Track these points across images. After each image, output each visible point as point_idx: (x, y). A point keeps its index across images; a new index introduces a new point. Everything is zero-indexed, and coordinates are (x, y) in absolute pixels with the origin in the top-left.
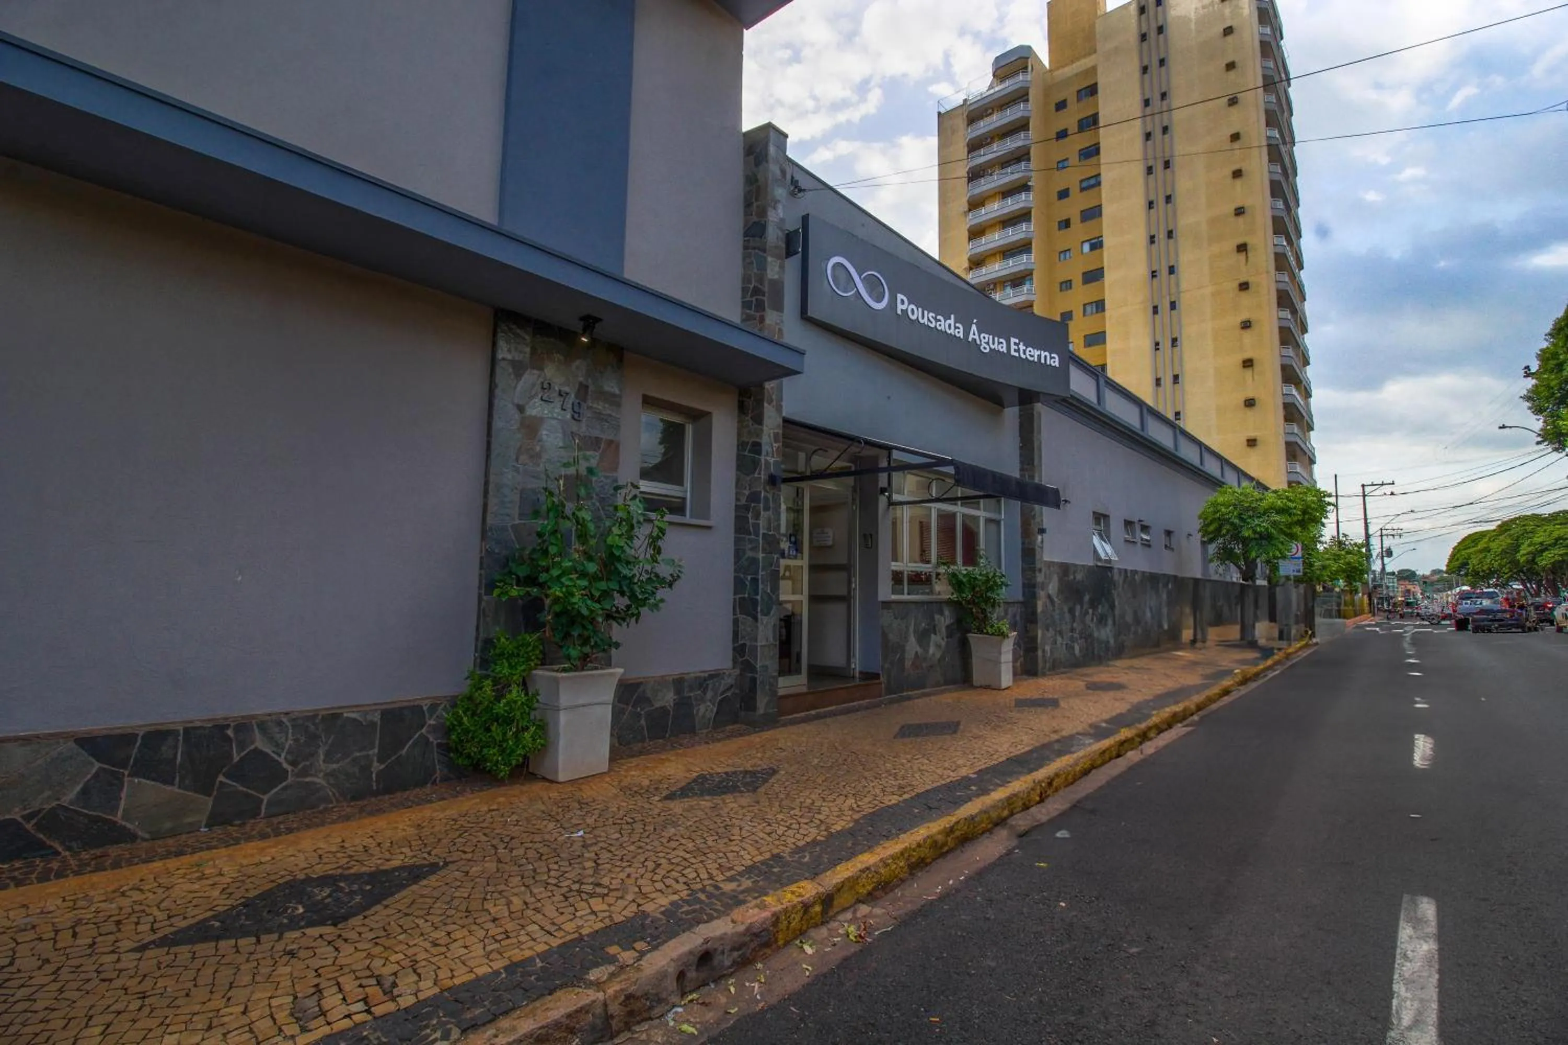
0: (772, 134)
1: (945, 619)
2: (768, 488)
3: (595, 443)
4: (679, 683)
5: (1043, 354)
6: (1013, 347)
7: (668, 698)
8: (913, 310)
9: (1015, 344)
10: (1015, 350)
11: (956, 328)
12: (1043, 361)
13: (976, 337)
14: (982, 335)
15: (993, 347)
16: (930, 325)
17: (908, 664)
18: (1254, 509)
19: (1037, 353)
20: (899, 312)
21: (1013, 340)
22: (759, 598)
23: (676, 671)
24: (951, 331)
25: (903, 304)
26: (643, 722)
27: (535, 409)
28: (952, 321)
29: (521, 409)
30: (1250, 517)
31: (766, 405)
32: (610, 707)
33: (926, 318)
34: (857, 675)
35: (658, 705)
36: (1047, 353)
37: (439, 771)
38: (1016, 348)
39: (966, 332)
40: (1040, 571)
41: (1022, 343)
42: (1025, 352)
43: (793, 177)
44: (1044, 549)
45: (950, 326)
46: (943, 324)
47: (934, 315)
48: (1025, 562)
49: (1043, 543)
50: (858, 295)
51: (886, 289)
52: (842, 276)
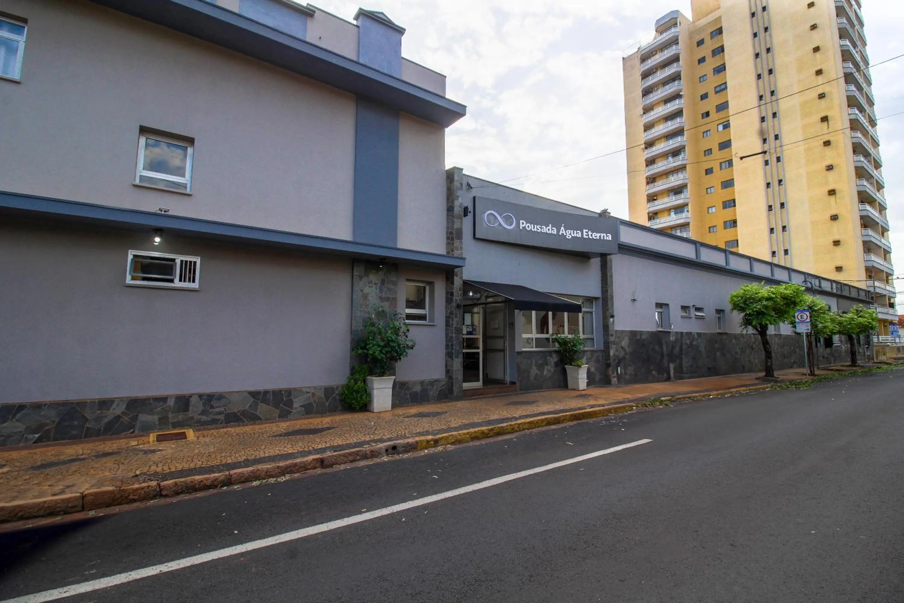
0: (456, 171)
1: (554, 359)
2: (457, 309)
3: (388, 299)
4: (422, 383)
5: (602, 235)
6: (585, 234)
7: (418, 388)
8: (528, 227)
9: (586, 232)
10: (586, 235)
11: (552, 230)
12: (602, 238)
13: (564, 232)
14: (567, 231)
15: (573, 235)
16: (538, 231)
17: (532, 378)
18: (753, 299)
19: (598, 235)
20: (521, 228)
21: (585, 231)
22: (454, 351)
23: (422, 379)
24: (550, 232)
25: (523, 224)
26: (408, 396)
27: (367, 290)
28: (550, 227)
29: (362, 291)
30: (751, 303)
31: (455, 277)
32: (391, 390)
33: (536, 228)
34: (508, 382)
35: (414, 390)
36: (605, 235)
38: (587, 234)
39: (558, 231)
40: (612, 335)
41: (590, 231)
42: (592, 235)
43: (468, 183)
44: (614, 324)
45: (549, 230)
46: (545, 230)
47: (540, 226)
48: (604, 331)
49: (613, 321)
50: (500, 225)
51: (514, 219)
52: (492, 218)
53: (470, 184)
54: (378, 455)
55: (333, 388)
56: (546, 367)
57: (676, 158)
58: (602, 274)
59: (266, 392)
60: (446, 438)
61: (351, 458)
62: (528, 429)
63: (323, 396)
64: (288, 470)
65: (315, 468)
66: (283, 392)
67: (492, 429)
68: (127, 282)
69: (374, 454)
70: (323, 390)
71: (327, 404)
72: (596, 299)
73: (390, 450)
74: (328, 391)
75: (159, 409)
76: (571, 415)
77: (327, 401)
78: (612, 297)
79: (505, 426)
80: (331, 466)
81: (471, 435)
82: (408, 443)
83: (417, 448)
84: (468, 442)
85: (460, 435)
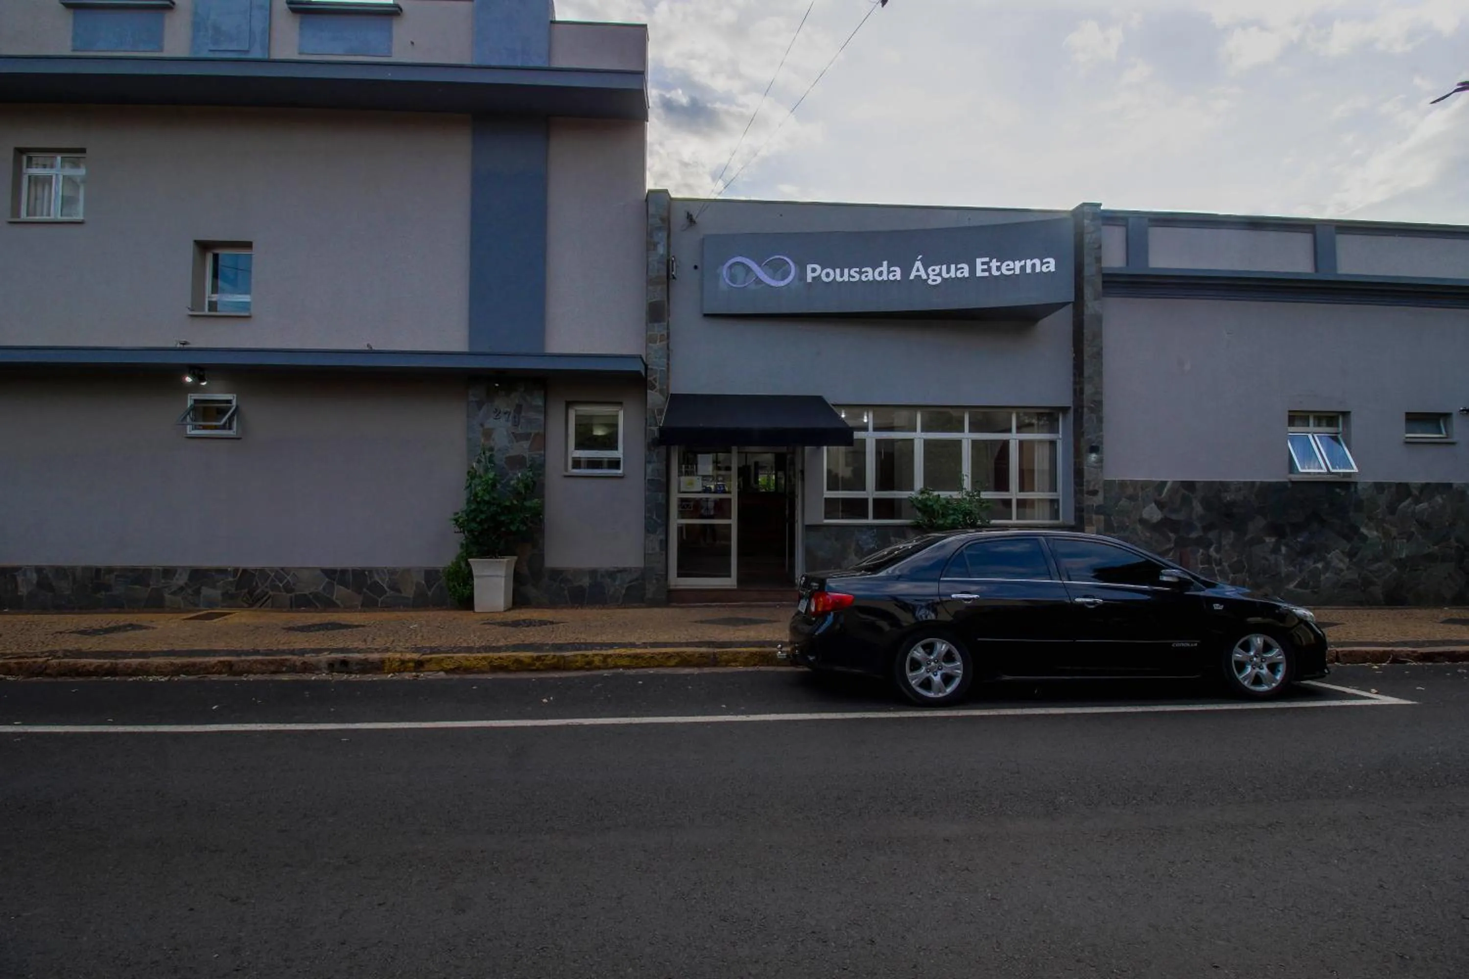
3: (526, 436)
4: (593, 573)
5: (1029, 263)
6: (979, 267)
7: (586, 582)
8: (828, 275)
9: (983, 263)
10: (983, 270)
11: (889, 272)
12: (1029, 270)
13: (922, 273)
14: (930, 270)
15: (946, 276)
16: (851, 280)
19: (1018, 264)
20: (809, 280)
21: (979, 261)
23: (595, 565)
24: (885, 277)
25: (813, 271)
26: (566, 592)
27: (490, 423)
28: (884, 268)
29: (482, 425)
33: (851, 275)
35: (576, 584)
36: (1037, 261)
37: (447, 601)
38: (986, 267)
39: (906, 272)
40: (1094, 493)
41: (995, 260)
42: (999, 268)
43: (688, 213)
44: (1101, 467)
45: (881, 274)
46: (870, 274)
47: (858, 270)
48: (1076, 483)
49: (1100, 461)
50: (758, 281)
51: (791, 263)
52: (740, 272)
53: (691, 216)
55: (437, 571)
59: (344, 572)
61: (272, 668)
63: (423, 582)
65: (220, 673)
66: (366, 573)
67: (538, 658)
68: (188, 432)
69: (307, 668)
70: (423, 574)
71: (430, 594)
72: (1064, 410)
73: (337, 666)
74: (431, 575)
77: (429, 588)
78: (1099, 404)
82: (366, 660)
83: (384, 670)
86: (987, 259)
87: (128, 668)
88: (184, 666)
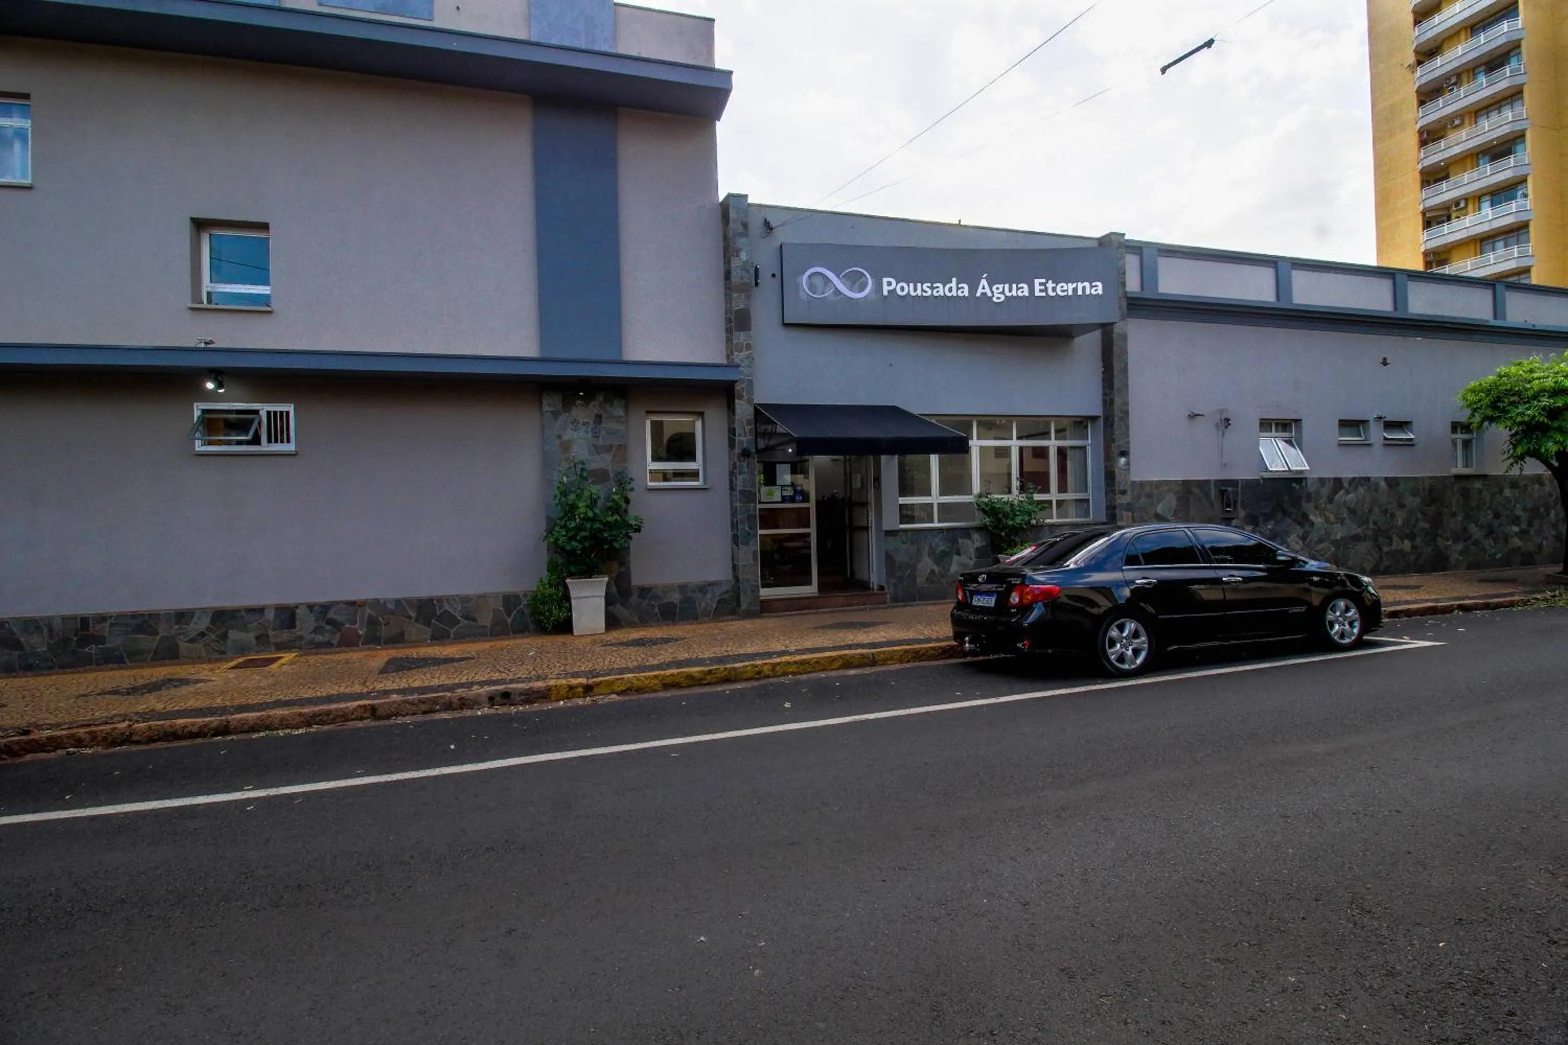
1: (978, 541)
2: (742, 459)
3: (609, 449)
4: (683, 588)
5: (1080, 286)
6: (1037, 288)
7: (676, 597)
8: (902, 289)
9: (1041, 284)
10: (1041, 291)
11: (958, 289)
13: (987, 290)
14: (994, 288)
15: (1008, 294)
16: (925, 294)
17: (920, 580)
18: (1518, 393)
19: (1071, 286)
20: (885, 293)
21: (1037, 281)
22: (739, 533)
23: (683, 580)
24: (954, 293)
25: (889, 284)
26: (656, 610)
27: (568, 435)
28: (953, 284)
29: (559, 437)
30: (1512, 403)
31: (737, 401)
32: (603, 599)
33: (924, 289)
34: (875, 587)
35: (666, 600)
36: (1087, 284)
37: (531, 627)
38: (1043, 287)
39: (973, 289)
40: (1124, 492)
41: (1050, 282)
42: (1054, 289)
43: (765, 220)
44: (1129, 470)
45: (950, 290)
46: (941, 290)
47: (929, 285)
48: (1107, 485)
49: (1128, 464)
50: (837, 292)
51: (868, 276)
52: (818, 281)
53: (769, 223)
54: (473, 705)
55: (517, 596)
56: (956, 558)
57: (1496, 74)
58: (1104, 366)
60: (610, 683)
61: (424, 707)
62: (793, 674)
63: (502, 609)
64: (317, 719)
65: (362, 719)
66: (435, 602)
67: (710, 672)
68: (197, 449)
69: (464, 704)
70: (501, 599)
71: (509, 620)
72: (1094, 419)
73: (498, 699)
74: (509, 601)
75: (255, 624)
76: (906, 651)
77: (509, 616)
78: (1126, 413)
79: (740, 668)
80: (388, 717)
81: (663, 679)
82: (530, 689)
83: (550, 698)
84: (656, 691)
85: (638, 679)
86: (1044, 281)
87: (243, 725)
88: (315, 715)
